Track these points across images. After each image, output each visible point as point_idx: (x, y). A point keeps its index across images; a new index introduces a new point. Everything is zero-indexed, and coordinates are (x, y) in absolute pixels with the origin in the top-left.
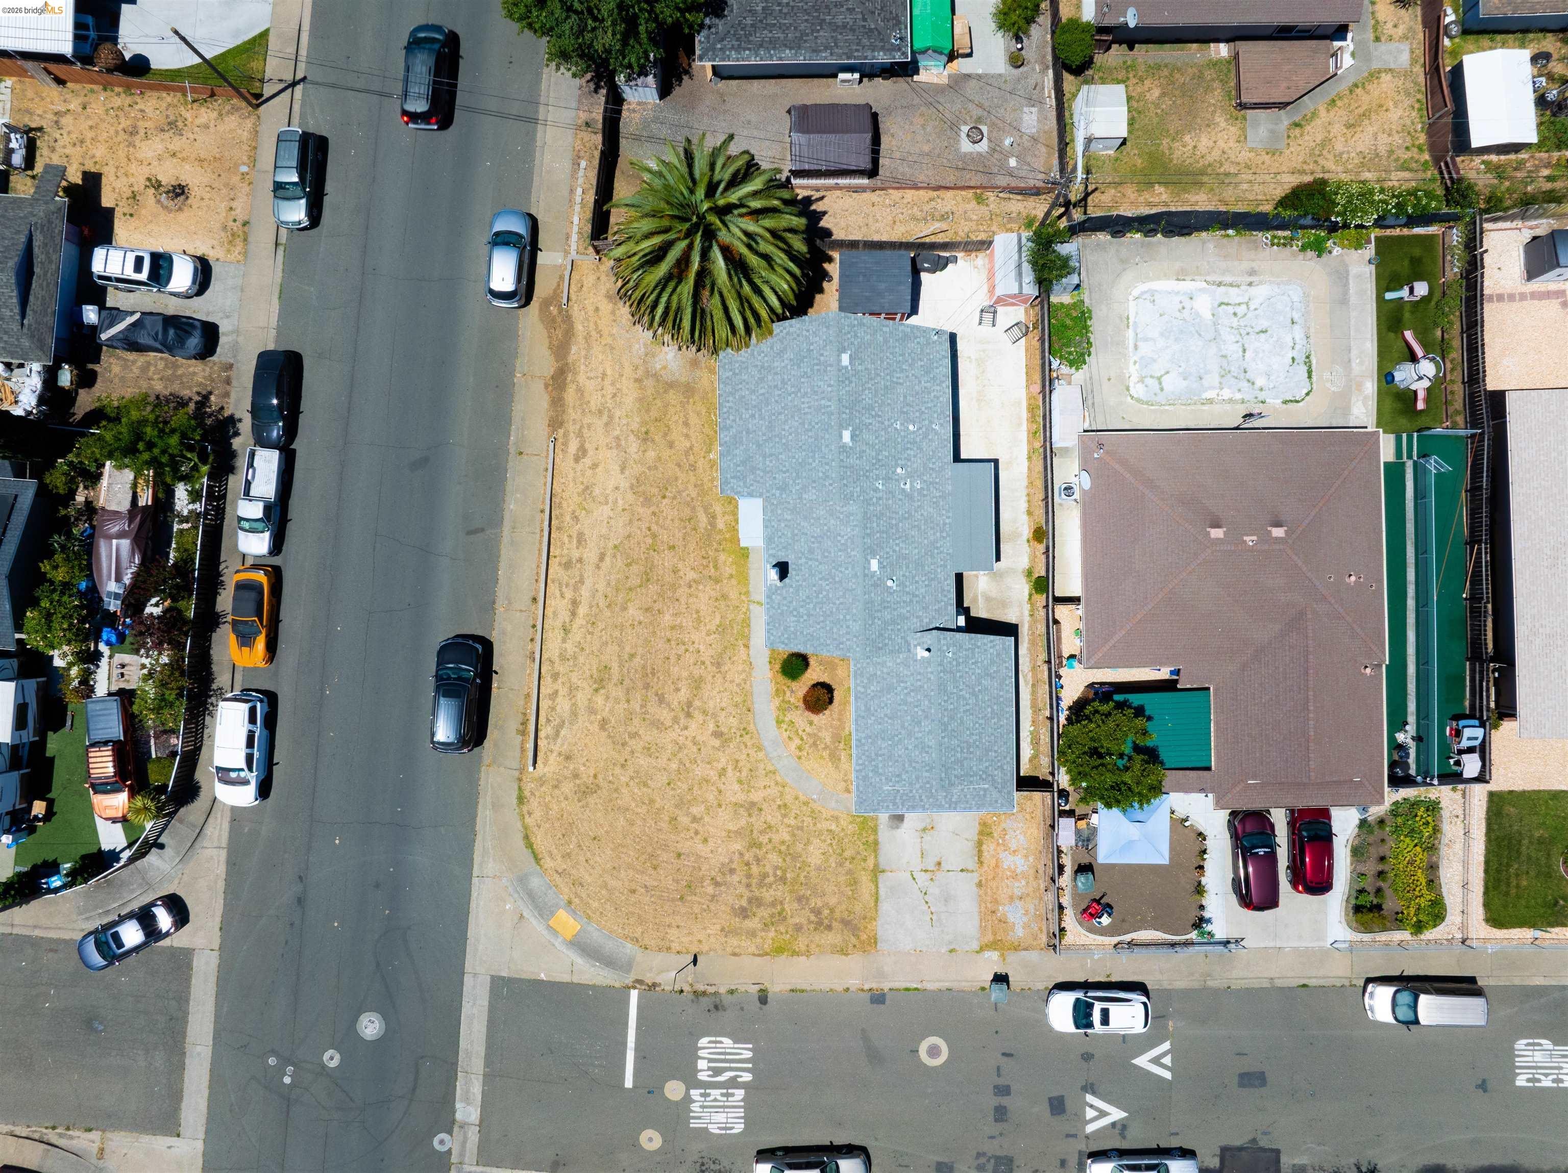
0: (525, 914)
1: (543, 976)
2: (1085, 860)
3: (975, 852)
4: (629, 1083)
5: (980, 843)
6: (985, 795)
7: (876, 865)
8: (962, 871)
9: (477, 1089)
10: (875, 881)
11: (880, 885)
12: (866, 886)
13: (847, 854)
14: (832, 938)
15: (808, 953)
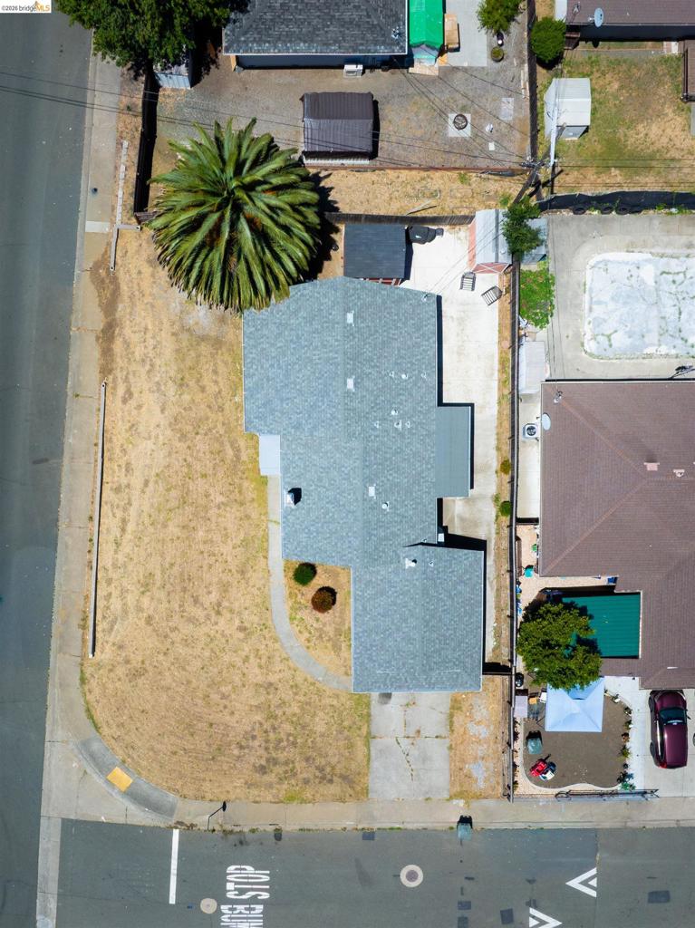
0: (88, 771)
1: (103, 819)
2: (535, 729)
3: (448, 723)
4: (172, 900)
5: (451, 716)
6: (457, 678)
7: (369, 733)
8: (437, 737)
9: (53, 905)
10: (368, 745)
11: (371, 748)
12: (360, 749)
13: (346, 724)
14: (334, 789)
15: (313, 801)
